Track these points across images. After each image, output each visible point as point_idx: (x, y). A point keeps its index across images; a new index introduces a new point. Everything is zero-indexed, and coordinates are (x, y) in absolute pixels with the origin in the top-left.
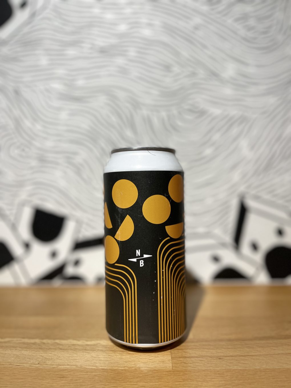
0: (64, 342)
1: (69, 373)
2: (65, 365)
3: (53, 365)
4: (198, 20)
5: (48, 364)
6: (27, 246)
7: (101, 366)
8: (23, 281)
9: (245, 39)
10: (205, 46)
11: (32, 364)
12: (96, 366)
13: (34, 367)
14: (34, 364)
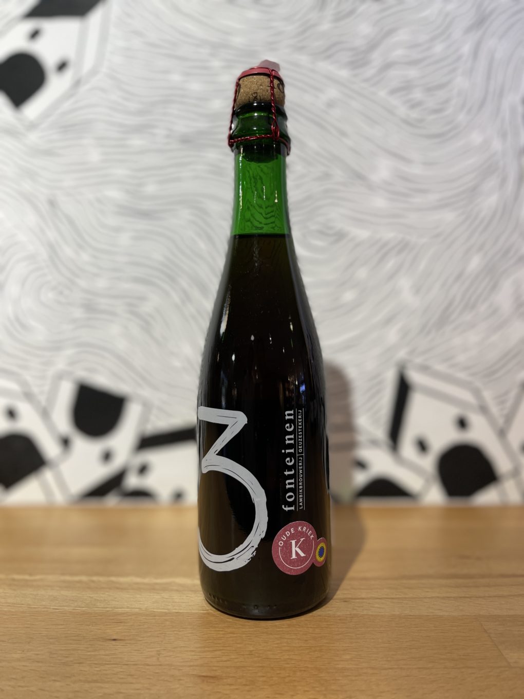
0: (122, 580)
1: (130, 617)
2: (124, 608)
3: (106, 608)
4: (333, 93)
5: (100, 606)
6: (66, 442)
7: (175, 609)
8: (59, 498)
9: (407, 122)
10: (343, 134)
11: (76, 607)
12: (168, 609)
13: (79, 611)
14: (80, 607)
